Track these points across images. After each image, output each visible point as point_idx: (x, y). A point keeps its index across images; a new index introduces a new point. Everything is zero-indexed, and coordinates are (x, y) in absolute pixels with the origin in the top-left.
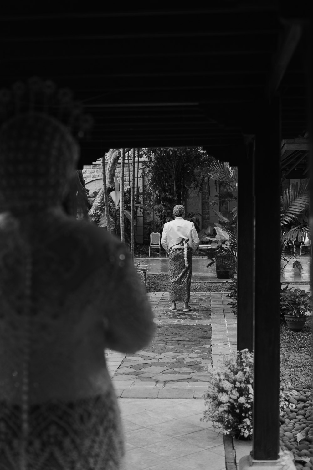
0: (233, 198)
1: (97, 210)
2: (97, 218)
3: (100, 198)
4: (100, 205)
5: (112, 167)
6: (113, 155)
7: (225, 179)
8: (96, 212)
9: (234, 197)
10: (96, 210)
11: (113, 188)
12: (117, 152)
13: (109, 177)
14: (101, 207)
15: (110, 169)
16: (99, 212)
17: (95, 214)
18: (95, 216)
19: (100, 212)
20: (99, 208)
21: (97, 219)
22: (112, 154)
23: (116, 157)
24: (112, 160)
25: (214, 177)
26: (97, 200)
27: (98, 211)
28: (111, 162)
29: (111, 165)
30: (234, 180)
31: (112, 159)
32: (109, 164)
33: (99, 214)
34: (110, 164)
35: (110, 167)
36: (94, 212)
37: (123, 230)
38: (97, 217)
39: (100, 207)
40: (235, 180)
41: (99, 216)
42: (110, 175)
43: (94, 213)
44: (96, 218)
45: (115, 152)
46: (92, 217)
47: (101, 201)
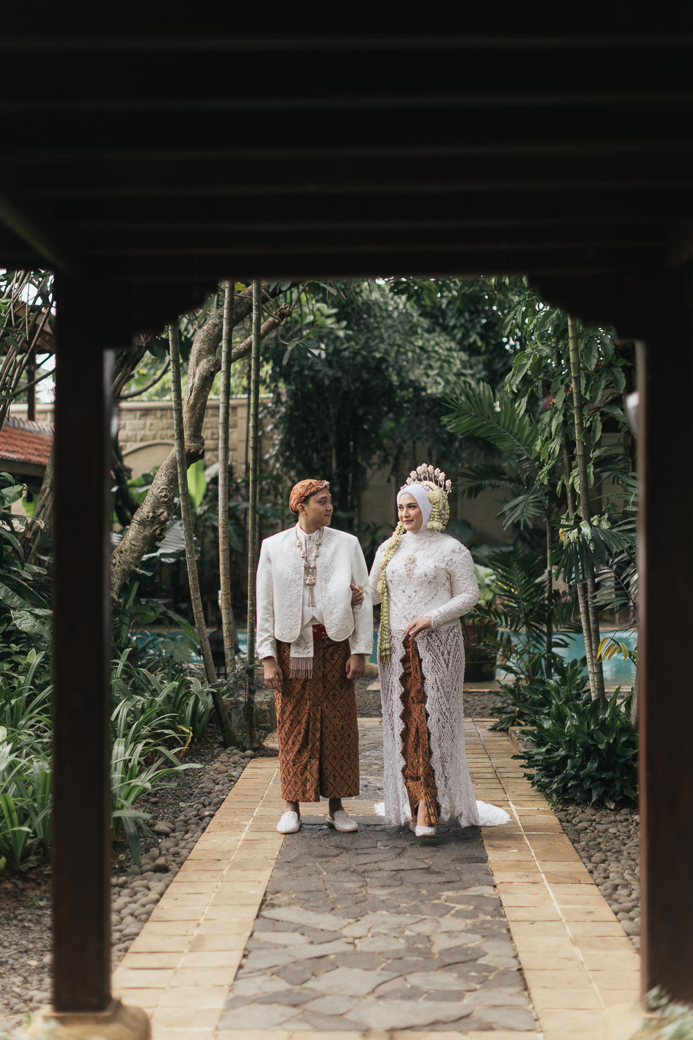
0: (504, 480)
1: (158, 508)
2: (156, 529)
3: (164, 478)
4: (165, 496)
5: (196, 398)
6: (200, 367)
7: (483, 429)
8: (154, 512)
9: (506, 477)
10: (154, 510)
11: (198, 451)
12: (209, 361)
13: (190, 422)
14: (169, 499)
15: (191, 402)
16: (162, 513)
17: (153, 517)
18: (152, 522)
19: (166, 513)
20: (164, 502)
21: (158, 532)
22: (197, 365)
23: (208, 372)
24: (196, 380)
25: (456, 427)
26: (159, 482)
27: (161, 511)
28: (195, 385)
29: (193, 394)
30: (508, 434)
31: (197, 376)
32: (189, 390)
33: (162, 518)
34: (191, 391)
35: (192, 397)
36: (149, 512)
37: (225, 559)
38: (157, 527)
39: (166, 499)
40: (510, 433)
41: (164, 523)
42: (191, 418)
43: (151, 515)
44: (154, 528)
45: (205, 360)
46: (145, 527)
47: (167, 485)
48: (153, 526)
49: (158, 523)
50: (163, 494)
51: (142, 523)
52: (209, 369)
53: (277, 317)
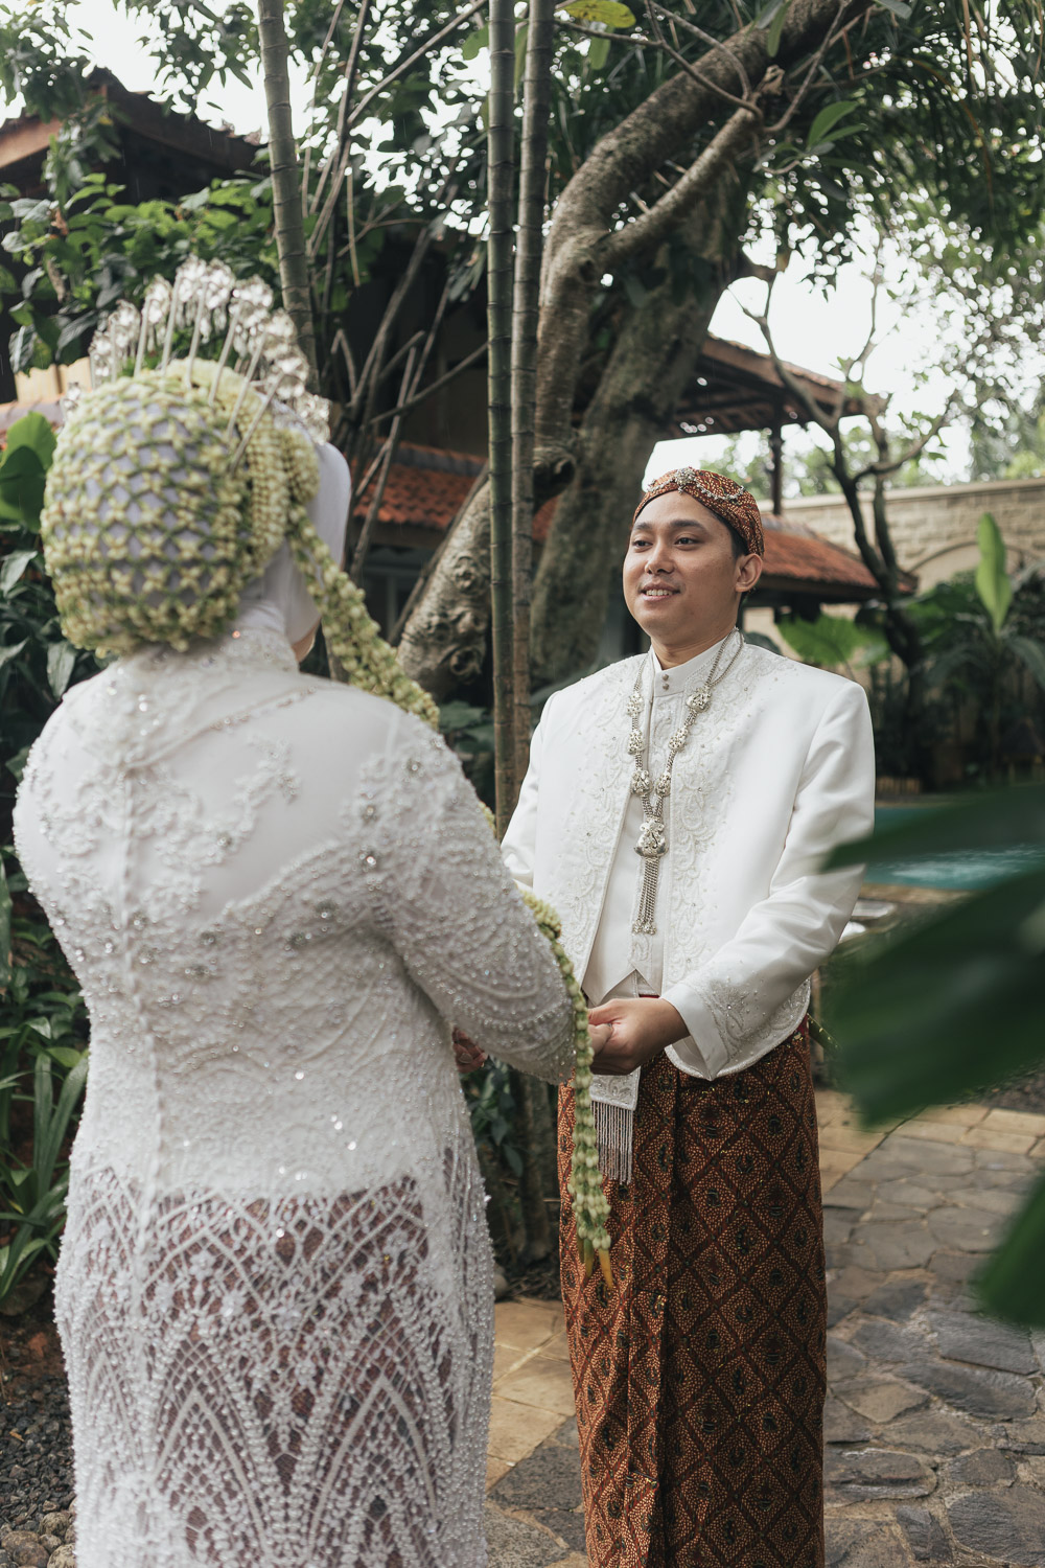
1: (453, 604)
2: (451, 654)
3: (468, 533)
4: (466, 576)
8: (444, 615)
10: (443, 608)
11: (553, 465)
12: (580, 242)
14: (474, 583)
16: (460, 617)
17: (440, 626)
18: (442, 638)
19: (468, 618)
20: (466, 591)
21: (454, 661)
23: (572, 268)
26: (456, 543)
27: (459, 610)
31: (549, 282)
33: (462, 628)
36: (431, 615)
38: (451, 648)
39: (467, 584)
41: (466, 639)
43: (435, 620)
44: (446, 652)
45: (572, 240)
46: (426, 648)
47: (470, 549)
48: (441, 647)
49: (454, 641)
50: (460, 571)
51: (419, 640)
52: (575, 258)
53: (752, 104)
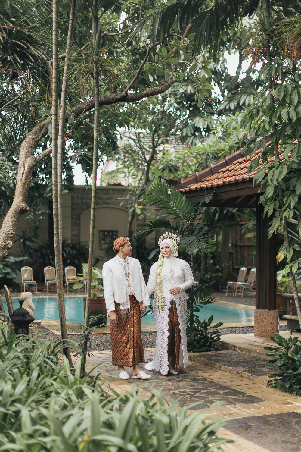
1: (7, 240)
3: (10, 223)
4: (12, 234)
5: (26, 179)
8: (5, 243)
10: (5, 241)
13: (23, 192)
15: (23, 181)
16: (9, 243)
17: (5, 245)
18: (4, 248)
19: (11, 243)
20: (11, 237)
21: (6, 254)
22: (26, 160)
24: (26, 168)
26: (7, 225)
27: (9, 242)
28: (25, 171)
29: (24, 176)
32: (21, 174)
33: (9, 246)
34: (23, 175)
36: (3, 243)
38: (6, 251)
39: (12, 235)
41: (10, 249)
42: (23, 190)
43: (4, 244)
44: (4, 252)
47: (12, 227)
49: (7, 249)
50: (11, 232)
